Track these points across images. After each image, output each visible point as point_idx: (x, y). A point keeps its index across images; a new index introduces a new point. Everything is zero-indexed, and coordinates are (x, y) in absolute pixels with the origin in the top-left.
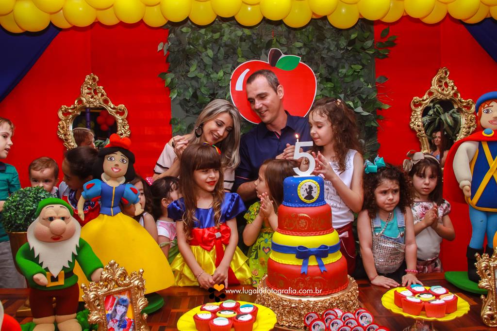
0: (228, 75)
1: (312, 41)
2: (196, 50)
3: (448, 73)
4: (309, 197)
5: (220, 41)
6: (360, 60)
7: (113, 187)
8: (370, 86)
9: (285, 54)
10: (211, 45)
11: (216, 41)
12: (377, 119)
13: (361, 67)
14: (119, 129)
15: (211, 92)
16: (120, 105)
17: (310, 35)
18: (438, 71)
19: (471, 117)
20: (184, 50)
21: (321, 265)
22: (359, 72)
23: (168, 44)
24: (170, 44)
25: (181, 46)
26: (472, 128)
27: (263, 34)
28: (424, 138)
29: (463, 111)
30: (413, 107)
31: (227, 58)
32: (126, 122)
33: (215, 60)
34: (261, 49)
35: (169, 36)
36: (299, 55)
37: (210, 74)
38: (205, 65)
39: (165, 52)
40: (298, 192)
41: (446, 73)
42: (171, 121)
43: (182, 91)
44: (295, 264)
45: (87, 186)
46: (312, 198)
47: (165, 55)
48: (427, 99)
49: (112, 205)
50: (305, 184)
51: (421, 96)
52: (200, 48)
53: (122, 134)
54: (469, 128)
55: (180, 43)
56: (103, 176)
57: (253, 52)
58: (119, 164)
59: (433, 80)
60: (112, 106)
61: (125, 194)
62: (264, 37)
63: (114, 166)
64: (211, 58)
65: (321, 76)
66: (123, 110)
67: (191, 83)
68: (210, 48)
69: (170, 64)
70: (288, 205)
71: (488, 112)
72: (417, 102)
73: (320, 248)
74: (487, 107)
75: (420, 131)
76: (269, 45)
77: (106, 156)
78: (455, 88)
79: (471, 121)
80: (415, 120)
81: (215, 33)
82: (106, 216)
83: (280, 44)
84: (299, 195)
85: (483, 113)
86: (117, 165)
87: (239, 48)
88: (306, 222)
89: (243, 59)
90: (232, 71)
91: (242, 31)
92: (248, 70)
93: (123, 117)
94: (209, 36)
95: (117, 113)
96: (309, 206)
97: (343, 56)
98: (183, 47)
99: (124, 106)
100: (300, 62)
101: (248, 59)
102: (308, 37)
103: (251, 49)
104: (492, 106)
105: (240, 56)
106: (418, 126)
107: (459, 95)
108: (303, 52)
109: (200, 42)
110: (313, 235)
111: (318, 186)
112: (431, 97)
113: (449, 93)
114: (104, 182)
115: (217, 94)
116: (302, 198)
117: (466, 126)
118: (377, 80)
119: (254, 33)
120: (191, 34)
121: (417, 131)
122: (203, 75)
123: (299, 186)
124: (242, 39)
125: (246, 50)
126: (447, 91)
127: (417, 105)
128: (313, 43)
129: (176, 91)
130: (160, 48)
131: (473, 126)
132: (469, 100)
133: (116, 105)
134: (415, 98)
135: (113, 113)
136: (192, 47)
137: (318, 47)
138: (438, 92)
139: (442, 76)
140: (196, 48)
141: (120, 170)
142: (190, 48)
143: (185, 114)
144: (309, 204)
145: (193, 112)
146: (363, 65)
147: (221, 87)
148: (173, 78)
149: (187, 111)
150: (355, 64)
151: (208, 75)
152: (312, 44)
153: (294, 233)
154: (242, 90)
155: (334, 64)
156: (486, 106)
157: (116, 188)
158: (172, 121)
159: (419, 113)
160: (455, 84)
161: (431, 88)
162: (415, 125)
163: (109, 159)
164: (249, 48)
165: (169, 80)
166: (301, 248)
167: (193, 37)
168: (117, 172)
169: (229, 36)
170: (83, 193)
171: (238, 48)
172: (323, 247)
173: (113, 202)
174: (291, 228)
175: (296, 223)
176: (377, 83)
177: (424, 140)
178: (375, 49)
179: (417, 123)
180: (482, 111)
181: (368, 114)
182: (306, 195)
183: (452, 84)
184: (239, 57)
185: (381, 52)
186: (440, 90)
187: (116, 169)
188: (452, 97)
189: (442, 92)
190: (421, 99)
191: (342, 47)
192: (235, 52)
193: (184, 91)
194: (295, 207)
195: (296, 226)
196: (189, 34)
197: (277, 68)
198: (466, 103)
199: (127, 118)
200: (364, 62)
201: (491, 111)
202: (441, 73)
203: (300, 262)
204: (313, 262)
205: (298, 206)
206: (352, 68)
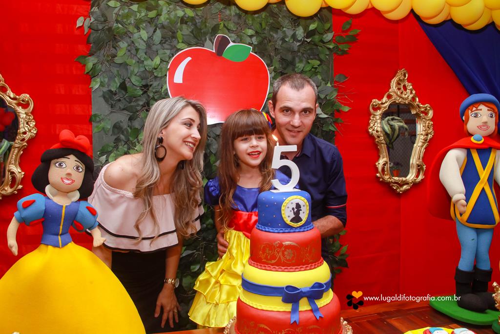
0: (165, 63)
1: (265, 29)
2: (125, 30)
3: (407, 75)
4: (297, 219)
5: (156, 21)
6: (318, 55)
7: (62, 206)
8: (329, 85)
9: (234, 42)
10: (144, 25)
11: (151, 21)
12: (335, 123)
13: (318, 63)
14: (21, 125)
15: (144, 83)
16: (23, 95)
17: (263, 22)
18: (397, 72)
19: (429, 123)
20: (110, 29)
21: (315, 310)
22: (316, 68)
23: (90, 19)
24: (93, 20)
25: (107, 24)
26: (429, 135)
27: (208, 18)
28: (383, 145)
29: (421, 116)
30: (371, 110)
31: (165, 43)
32: (32, 117)
33: (149, 44)
34: (205, 34)
35: (92, 10)
36: (250, 44)
37: (143, 61)
38: (137, 50)
39: (86, 30)
40: (283, 212)
41: (405, 76)
42: (91, 118)
43: (106, 80)
44: (282, 310)
45: (24, 204)
46: (300, 220)
47: (85, 33)
48: (386, 102)
49: (60, 233)
50: (292, 201)
51: (380, 98)
52: (131, 28)
53: (25, 133)
54: (427, 135)
55: (105, 21)
56: (48, 189)
57: (195, 37)
58: (72, 173)
59: (392, 82)
60: (12, 95)
61: (79, 215)
62: (209, 21)
63: (64, 176)
64: (145, 41)
65: (275, 70)
66: (28, 101)
67: (118, 71)
68: (144, 29)
69: (91, 45)
70: (267, 230)
71: (476, 116)
72: (376, 105)
73: (313, 287)
74: (474, 111)
75: (378, 137)
76: (215, 30)
77: (53, 162)
78: (414, 92)
79: (428, 127)
80: (374, 125)
81: (151, 11)
82: (50, 247)
83: (229, 30)
84: (283, 216)
85: (470, 117)
86: (69, 174)
87: (179, 32)
88: (294, 254)
89: (183, 45)
90: (170, 58)
91: (183, 11)
92: (189, 59)
93: (26, 110)
94: (143, 14)
95: (19, 104)
96: (297, 230)
97: (298, 49)
98: (110, 26)
99: (28, 96)
100: (251, 53)
101: (190, 45)
102: (261, 24)
103: (193, 34)
104: (481, 110)
105: (180, 41)
106: (377, 131)
107: (417, 99)
108: (255, 40)
109: (132, 20)
110: (302, 269)
111: (308, 204)
112: (390, 100)
113: (408, 96)
114: (49, 199)
115: (151, 85)
116: (288, 221)
117: (424, 133)
118: (336, 79)
119: (197, 15)
120: (120, 9)
121: (376, 137)
122: (134, 61)
123: (284, 204)
124: (183, 21)
125: (187, 34)
126: (406, 95)
127: (376, 108)
128: (266, 32)
129: (98, 80)
130: (79, 23)
131: (430, 133)
132: (427, 105)
133: (17, 95)
134: (374, 100)
135: (14, 104)
136: (120, 26)
137: (272, 36)
138: (397, 95)
139: (401, 78)
140: (126, 28)
141: (73, 181)
142: (118, 28)
143: (110, 109)
144: (296, 228)
145: (120, 108)
146: (321, 60)
147: (156, 77)
148: (96, 63)
149: (112, 106)
150: (312, 59)
151: (140, 62)
152: (264, 33)
153: (277, 267)
154: (181, 82)
155: (289, 57)
156: (474, 109)
157: (66, 206)
158: (93, 118)
159: (378, 117)
160: (414, 88)
161: (390, 90)
162: (374, 130)
163: (57, 165)
164: (190, 32)
165: (90, 65)
166: (289, 289)
167: (122, 13)
168: (69, 184)
169: (167, 16)
170: (16, 214)
171: (177, 32)
172: (317, 285)
173: (61, 227)
174: (273, 261)
175: (281, 254)
176: (336, 82)
177: (383, 148)
178: (334, 43)
179: (376, 128)
180: (470, 115)
181: (326, 116)
182: (293, 216)
183: (411, 87)
184: (178, 42)
185: (341, 47)
186: (399, 93)
187: (68, 179)
188: (411, 101)
189: (401, 95)
190: (380, 102)
191: (299, 39)
192: (174, 36)
193: (109, 80)
194: (279, 233)
195: (280, 258)
196: (117, 10)
197: (224, 58)
198: (424, 108)
199: (32, 113)
200: (322, 56)
201: (479, 115)
202: (400, 75)
203: (288, 307)
204: (304, 306)
205: (281, 231)
206: (309, 63)
